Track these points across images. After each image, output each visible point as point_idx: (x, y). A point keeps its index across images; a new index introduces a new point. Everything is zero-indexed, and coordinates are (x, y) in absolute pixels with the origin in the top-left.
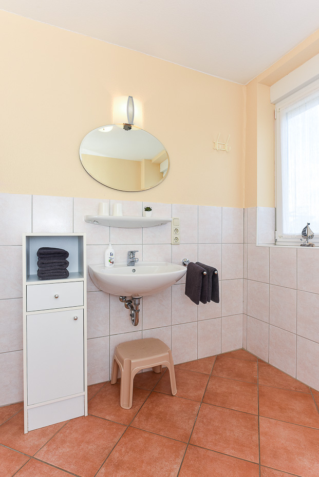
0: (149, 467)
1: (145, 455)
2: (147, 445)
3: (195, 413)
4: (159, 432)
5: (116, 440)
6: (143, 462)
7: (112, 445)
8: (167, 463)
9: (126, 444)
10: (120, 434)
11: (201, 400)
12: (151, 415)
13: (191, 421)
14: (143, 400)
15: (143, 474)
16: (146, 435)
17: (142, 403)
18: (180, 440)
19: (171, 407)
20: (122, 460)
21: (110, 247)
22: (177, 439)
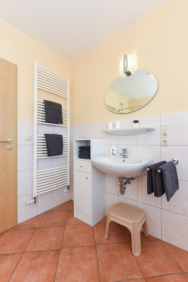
0: (75, 268)
1: (81, 262)
2: (87, 260)
3: (130, 277)
4: (100, 262)
5: (84, 245)
6: (77, 263)
7: (81, 245)
8: (81, 277)
9: (84, 250)
10: (89, 244)
11: (147, 277)
12: (109, 251)
13: (120, 277)
14: (117, 241)
15: (70, 267)
16: (94, 256)
17: (115, 242)
18: (101, 277)
19: (123, 259)
20: (74, 253)
21: (113, 146)
22: (100, 275)
